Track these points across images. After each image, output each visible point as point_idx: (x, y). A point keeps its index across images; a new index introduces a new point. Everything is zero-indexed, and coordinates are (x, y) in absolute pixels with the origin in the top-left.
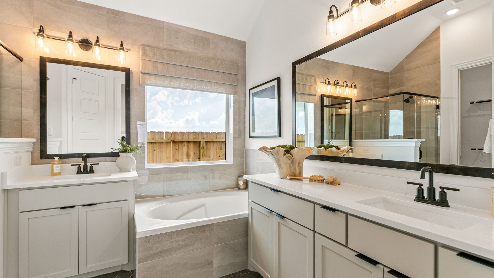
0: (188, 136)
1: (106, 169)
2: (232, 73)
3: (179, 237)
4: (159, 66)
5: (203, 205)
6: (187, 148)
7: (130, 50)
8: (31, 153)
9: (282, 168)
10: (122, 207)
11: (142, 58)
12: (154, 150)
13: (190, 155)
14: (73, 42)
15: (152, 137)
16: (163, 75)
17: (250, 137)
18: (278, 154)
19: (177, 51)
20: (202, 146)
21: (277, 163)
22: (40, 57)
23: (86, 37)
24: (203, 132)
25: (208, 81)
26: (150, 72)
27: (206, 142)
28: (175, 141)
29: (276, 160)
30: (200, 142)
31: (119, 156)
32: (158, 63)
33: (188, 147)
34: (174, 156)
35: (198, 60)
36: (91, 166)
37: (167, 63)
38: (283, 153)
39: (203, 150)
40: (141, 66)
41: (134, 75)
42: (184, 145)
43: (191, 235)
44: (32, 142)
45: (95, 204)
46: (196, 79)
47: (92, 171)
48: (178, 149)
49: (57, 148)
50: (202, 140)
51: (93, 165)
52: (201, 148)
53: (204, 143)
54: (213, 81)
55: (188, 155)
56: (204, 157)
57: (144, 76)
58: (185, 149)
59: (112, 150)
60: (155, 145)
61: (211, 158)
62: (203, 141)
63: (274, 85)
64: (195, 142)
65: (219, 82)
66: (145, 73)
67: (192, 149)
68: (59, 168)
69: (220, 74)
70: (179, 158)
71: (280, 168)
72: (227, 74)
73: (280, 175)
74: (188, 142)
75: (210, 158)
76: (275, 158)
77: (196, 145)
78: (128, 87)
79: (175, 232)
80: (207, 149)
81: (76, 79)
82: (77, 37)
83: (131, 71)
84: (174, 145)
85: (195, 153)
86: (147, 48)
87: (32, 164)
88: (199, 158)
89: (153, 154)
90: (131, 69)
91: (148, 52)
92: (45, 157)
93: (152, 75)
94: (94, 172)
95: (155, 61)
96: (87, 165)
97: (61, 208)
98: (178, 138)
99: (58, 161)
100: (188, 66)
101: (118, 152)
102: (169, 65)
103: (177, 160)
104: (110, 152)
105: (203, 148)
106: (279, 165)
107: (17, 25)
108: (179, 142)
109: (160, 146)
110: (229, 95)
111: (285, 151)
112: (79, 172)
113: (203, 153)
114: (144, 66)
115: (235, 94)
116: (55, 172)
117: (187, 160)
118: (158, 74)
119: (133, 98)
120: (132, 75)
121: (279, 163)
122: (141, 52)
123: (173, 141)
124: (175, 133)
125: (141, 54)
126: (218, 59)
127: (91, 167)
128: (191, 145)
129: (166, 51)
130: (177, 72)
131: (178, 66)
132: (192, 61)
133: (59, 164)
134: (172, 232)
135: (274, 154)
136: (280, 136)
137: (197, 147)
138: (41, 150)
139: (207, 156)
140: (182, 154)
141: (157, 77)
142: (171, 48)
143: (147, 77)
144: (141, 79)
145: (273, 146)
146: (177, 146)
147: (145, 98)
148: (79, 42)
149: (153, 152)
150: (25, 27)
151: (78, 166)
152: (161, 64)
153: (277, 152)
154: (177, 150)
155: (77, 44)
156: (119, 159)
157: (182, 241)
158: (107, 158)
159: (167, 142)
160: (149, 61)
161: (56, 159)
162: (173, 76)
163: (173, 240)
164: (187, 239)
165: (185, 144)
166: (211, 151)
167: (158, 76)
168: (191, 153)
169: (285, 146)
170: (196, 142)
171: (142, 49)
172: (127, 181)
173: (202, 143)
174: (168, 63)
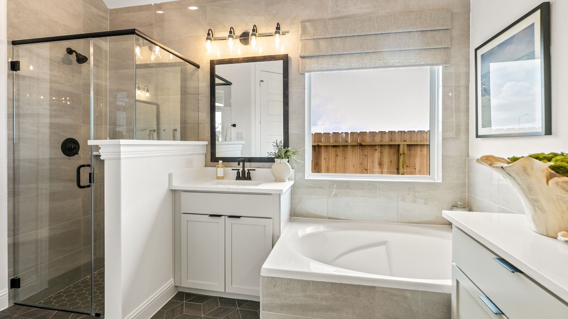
0: (381, 137)
1: (264, 176)
2: (440, 28)
3: (317, 292)
4: (322, 43)
5: (384, 243)
6: (379, 154)
7: (288, 32)
8: (205, 155)
9: (542, 210)
10: (265, 226)
11: (301, 39)
12: (336, 155)
13: (384, 163)
14: (233, 38)
15: (335, 139)
16: (326, 54)
17: (477, 136)
18: (528, 175)
19: (346, 17)
20: (401, 152)
21: (527, 197)
22: (210, 60)
23: (246, 30)
24: (404, 132)
25: (394, 50)
26: (311, 54)
27: (409, 146)
28: (363, 144)
29: (522, 188)
30: (399, 145)
31: (274, 162)
32: (321, 40)
33: (381, 152)
34: (361, 163)
35: (377, 21)
36: (249, 171)
37: (332, 38)
38: (546, 172)
39: (404, 158)
40: (300, 49)
41: (292, 61)
42: (376, 150)
43: (336, 294)
44: (205, 145)
45: (239, 217)
46: (374, 51)
47: (249, 178)
48: (367, 155)
49: (240, 151)
50: (401, 143)
51: (250, 171)
52: (401, 154)
53: (406, 147)
54: (403, 49)
55: (382, 163)
56: (405, 167)
57: (304, 60)
58: (377, 155)
59: (268, 155)
60: (338, 149)
61: (417, 170)
62: (404, 145)
63: (533, 24)
64: (391, 146)
65: (413, 48)
66: (305, 56)
67: (388, 156)
68: (222, 172)
69: (417, 34)
70: (368, 167)
71: (537, 209)
72: (430, 33)
73: (537, 225)
74: (381, 145)
75: (415, 169)
76: (519, 184)
77: (393, 150)
78: (285, 78)
79: (312, 283)
80: (410, 155)
81: (263, 81)
82: (238, 32)
83: (290, 57)
84: (362, 150)
85: (391, 161)
86: (308, 24)
87: (206, 166)
88: (398, 169)
89: (336, 161)
90: (289, 56)
91: (308, 29)
92: (214, 159)
93: (313, 58)
94: (251, 179)
95: (317, 38)
96: (245, 171)
97: (211, 215)
98: (368, 140)
99: (222, 164)
100: (362, 34)
101: (274, 157)
102: (335, 40)
103: (366, 170)
104: (266, 157)
105: (404, 154)
106: (534, 202)
107: (196, 35)
108: (368, 145)
109: (344, 150)
110: (436, 67)
111: (552, 168)
112: (238, 178)
113: (404, 162)
114: (304, 47)
115: (446, 63)
116: (219, 175)
117: (379, 170)
118: (321, 55)
119: (291, 91)
120: (291, 62)
121: (532, 197)
122: (300, 31)
123: (360, 144)
124: (363, 134)
125: (300, 34)
126: (413, 12)
127: (249, 173)
128: (386, 151)
129: (331, 21)
130: (346, 46)
131: (347, 38)
132: (368, 25)
133: (223, 167)
134: (307, 281)
135: (513, 174)
136: (548, 131)
137: (394, 153)
138: (211, 153)
139: (409, 166)
140: (373, 162)
141: (320, 60)
142: (338, 15)
143: (307, 61)
144: (300, 65)
145: (517, 156)
146: (367, 151)
147: (305, 89)
148: (240, 37)
149: (335, 158)
150: (201, 35)
151: (237, 171)
152: (325, 40)
153: (525, 170)
154: (365, 155)
155: (238, 40)
156: (274, 165)
157: (321, 299)
158: (265, 163)
159: (353, 146)
160: (309, 41)
161: (221, 162)
162: (340, 53)
163: (309, 293)
164: (329, 298)
165: (377, 148)
166: (417, 160)
167: (320, 57)
168: (386, 160)
169: (556, 155)
170: (393, 146)
171: (302, 27)
172: (272, 195)
173: (401, 148)
174: (334, 36)
